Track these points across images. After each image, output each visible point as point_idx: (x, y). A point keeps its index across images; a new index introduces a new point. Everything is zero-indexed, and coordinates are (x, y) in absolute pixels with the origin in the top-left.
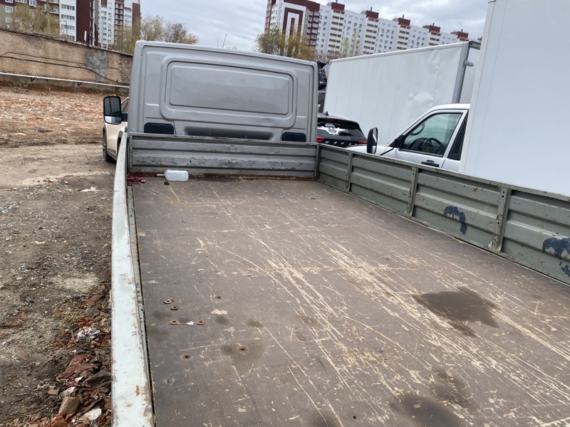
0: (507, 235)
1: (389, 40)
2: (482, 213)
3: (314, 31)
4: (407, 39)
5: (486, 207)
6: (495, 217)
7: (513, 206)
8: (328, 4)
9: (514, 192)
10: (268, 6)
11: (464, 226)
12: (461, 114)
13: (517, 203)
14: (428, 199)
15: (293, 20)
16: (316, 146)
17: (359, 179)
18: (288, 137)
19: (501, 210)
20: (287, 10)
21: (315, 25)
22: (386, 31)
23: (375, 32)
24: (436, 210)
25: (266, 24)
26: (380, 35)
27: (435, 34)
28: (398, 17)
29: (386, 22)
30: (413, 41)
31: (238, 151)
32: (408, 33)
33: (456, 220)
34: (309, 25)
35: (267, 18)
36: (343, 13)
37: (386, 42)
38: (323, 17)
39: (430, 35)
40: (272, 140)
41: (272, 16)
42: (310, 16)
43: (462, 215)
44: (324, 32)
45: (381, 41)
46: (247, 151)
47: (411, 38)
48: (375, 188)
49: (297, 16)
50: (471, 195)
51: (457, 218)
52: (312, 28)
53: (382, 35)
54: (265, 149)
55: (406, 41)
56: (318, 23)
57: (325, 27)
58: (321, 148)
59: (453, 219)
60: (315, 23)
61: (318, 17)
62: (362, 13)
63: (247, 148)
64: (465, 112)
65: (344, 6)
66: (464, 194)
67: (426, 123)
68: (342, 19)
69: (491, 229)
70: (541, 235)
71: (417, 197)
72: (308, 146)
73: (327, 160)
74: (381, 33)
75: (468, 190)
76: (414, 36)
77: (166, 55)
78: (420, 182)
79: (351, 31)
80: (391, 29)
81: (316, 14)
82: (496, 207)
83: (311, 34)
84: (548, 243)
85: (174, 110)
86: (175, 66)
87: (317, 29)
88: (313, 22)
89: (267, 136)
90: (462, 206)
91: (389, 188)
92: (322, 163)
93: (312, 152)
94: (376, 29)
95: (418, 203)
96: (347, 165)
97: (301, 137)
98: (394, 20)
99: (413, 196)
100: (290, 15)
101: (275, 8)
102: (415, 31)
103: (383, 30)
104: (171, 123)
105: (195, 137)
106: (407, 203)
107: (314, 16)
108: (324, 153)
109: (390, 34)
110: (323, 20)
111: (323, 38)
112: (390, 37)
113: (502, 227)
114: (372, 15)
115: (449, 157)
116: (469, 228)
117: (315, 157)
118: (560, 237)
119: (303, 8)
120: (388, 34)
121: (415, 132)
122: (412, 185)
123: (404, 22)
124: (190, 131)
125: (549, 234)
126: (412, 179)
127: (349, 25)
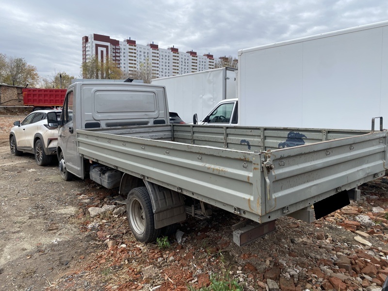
0: (266, 146)
1: (167, 61)
2: (255, 139)
3: (117, 58)
4: (178, 60)
5: (256, 137)
6: (260, 140)
7: (266, 135)
8: (125, 41)
9: (265, 129)
10: (83, 43)
11: (249, 146)
12: (234, 103)
13: (267, 133)
14: (233, 139)
15: (102, 52)
16: (171, 125)
17: (198, 137)
18: (156, 122)
19: (262, 137)
20: (97, 46)
21: (117, 54)
22: (164, 56)
23: (158, 57)
24: (237, 143)
25: (83, 55)
26: (161, 59)
27: (194, 56)
28: (170, 47)
29: (163, 50)
30: (182, 61)
31: (134, 132)
32: (178, 57)
33: (246, 145)
34: (114, 55)
35: (83, 51)
36: (135, 46)
37: (166, 62)
38: (122, 49)
39: (191, 57)
40: (149, 125)
41: (87, 49)
42: (114, 49)
43: (248, 142)
44: (124, 58)
45: (163, 62)
46: (138, 131)
47: (180, 60)
48: (207, 140)
49: (104, 49)
50: (250, 134)
51: (246, 144)
52: (116, 56)
53: (162, 59)
54: (147, 130)
55: (178, 62)
56: (119, 53)
57: (125, 55)
58: (173, 126)
59: (244, 145)
60: (118, 53)
61: (119, 49)
62: (148, 45)
63: (138, 130)
64: (235, 102)
65: (135, 41)
66: (247, 134)
67: (218, 109)
68: (135, 50)
69: (260, 145)
70: (277, 143)
71: (228, 139)
72: (167, 126)
73: (177, 131)
74: (161, 57)
75: (248, 132)
76: (182, 58)
77: (92, 88)
78: (227, 133)
79: (142, 57)
80: (167, 55)
81: (117, 47)
82: (260, 136)
83: (116, 60)
84: (280, 145)
85: (100, 115)
86: (98, 93)
87: (119, 57)
88: (116, 53)
89: (146, 123)
90: (247, 139)
91: (214, 138)
92: (175, 133)
93: (169, 128)
94: (158, 55)
95: (228, 142)
96: (190, 132)
97: (163, 122)
98: (168, 49)
99: (226, 139)
100: (100, 49)
101: (88, 45)
102: (182, 55)
103: (162, 55)
104: (99, 122)
105: (112, 128)
106: (223, 143)
107: (116, 49)
108: (175, 128)
109: (167, 58)
110: (123, 51)
111: (124, 62)
112: (167, 59)
113: (264, 143)
114: (154, 47)
115: (232, 123)
116: (251, 147)
117: (171, 130)
118: (283, 142)
119: (108, 44)
120: (166, 58)
121: (213, 114)
122: (225, 135)
123: (174, 50)
124: (108, 125)
125: (279, 141)
126: (224, 132)
127: (140, 53)
